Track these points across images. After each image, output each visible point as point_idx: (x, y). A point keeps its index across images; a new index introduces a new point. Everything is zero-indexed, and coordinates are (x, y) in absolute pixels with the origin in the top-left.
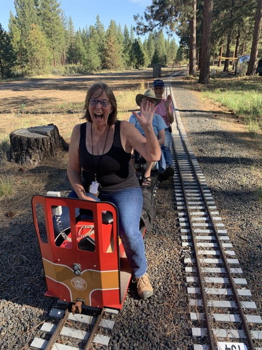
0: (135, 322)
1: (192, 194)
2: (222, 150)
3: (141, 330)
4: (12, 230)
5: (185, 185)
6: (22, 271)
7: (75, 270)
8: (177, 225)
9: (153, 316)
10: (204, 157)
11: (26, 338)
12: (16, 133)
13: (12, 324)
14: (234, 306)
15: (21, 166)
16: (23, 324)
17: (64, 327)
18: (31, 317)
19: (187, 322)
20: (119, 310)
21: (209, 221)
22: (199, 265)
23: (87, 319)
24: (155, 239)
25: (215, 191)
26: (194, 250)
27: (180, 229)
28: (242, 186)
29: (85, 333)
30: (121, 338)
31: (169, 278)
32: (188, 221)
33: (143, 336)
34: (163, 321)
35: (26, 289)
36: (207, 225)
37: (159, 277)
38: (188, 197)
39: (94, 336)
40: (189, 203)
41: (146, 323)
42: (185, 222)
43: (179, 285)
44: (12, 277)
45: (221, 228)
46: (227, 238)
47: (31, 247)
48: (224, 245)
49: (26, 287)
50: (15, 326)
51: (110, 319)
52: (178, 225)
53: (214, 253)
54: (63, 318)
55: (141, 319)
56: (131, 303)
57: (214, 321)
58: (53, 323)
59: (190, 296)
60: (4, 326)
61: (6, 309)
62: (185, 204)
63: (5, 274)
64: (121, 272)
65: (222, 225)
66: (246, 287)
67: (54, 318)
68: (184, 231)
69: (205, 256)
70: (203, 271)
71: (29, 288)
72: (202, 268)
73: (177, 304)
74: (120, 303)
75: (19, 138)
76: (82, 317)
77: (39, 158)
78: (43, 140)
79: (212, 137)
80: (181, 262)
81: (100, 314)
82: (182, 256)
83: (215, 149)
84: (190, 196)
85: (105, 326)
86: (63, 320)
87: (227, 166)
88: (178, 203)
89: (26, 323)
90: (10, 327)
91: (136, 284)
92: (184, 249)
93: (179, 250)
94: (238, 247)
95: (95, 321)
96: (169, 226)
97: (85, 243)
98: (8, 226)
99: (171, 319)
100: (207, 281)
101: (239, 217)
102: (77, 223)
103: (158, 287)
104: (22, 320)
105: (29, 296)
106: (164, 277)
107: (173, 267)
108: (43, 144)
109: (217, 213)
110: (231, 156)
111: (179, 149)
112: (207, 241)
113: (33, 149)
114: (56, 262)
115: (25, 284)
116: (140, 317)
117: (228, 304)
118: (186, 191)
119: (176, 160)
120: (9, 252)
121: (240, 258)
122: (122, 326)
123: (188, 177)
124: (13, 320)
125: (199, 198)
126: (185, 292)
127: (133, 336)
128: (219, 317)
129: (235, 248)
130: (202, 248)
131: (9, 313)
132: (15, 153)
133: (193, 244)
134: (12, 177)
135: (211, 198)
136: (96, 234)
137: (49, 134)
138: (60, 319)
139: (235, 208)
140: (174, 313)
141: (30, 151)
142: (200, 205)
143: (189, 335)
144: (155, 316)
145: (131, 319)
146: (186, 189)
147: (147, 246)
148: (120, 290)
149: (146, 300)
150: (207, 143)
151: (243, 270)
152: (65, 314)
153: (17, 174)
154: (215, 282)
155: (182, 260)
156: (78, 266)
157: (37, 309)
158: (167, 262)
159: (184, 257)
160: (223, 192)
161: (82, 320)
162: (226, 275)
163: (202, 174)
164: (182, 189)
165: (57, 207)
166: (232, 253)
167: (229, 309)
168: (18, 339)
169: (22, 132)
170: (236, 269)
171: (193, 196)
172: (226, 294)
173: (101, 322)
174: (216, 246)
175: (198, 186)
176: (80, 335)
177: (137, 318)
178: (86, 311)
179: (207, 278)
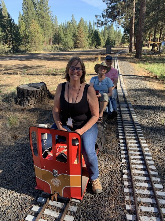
0: (90, 209)
1: (128, 128)
2: (149, 101)
3: (94, 214)
4: (16, 147)
5: (125, 123)
6: (21, 173)
7: (54, 174)
8: (118, 148)
9: (102, 206)
10: (138, 105)
11: (22, 214)
12: (21, 87)
13: (15, 205)
14: (154, 202)
15: (23, 107)
16: (21, 206)
17: (46, 209)
18: (26, 202)
19: (123, 210)
20: (80, 200)
21: (140, 146)
22: (132, 174)
23: (60, 205)
24: (104, 157)
25: (144, 127)
26: (129, 164)
27: (121, 151)
28: (161, 124)
29: (59, 213)
30: (81, 218)
31: (113, 182)
32: (126, 146)
33: (95, 218)
34: (108, 209)
35: (24, 184)
36: (138, 149)
37: (106, 181)
38: (127, 130)
39: (65, 216)
40: (127, 134)
41: (97, 210)
42: (124, 146)
43: (119, 187)
44: (15, 176)
45: (147, 151)
46: (151, 158)
47: (28, 158)
48: (149, 162)
49: (23, 183)
50: (16, 207)
51: (75, 205)
52: (119, 148)
53: (142, 167)
54: (46, 203)
55: (94, 207)
56: (88, 196)
57: (141, 211)
58: (40, 206)
59: (126, 194)
60: (9, 206)
61: (11, 196)
62: (124, 135)
63: (11, 174)
64: (82, 176)
65: (148, 149)
66: (162, 190)
67: (40, 203)
68: (123, 152)
69: (136, 169)
70: (135, 178)
71: (25, 184)
72: (134, 177)
73: (117, 199)
74: (81, 196)
75: (22, 90)
76: (57, 204)
77: (34, 103)
78: (37, 92)
79: (142, 93)
80: (121, 172)
81: (69, 202)
83: (145, 100)
84: (128, 130)
85: (71, 210)
86: (45, 205)
87: (152, 111)
88: (120, 134)
89: (23, 205)
91: (91, 184)
92: (123, 164)
93: (119, 164)
94: (158, 164)
95: (65, 207)
96: (114, 148)
97: (61, 157)
98: (14, 144)
99: (113, 208)
100: (137, 185)
101: (159, 145)
102: (56, 144)
103: (105, 187)
104: (21, 203)
105: (25, 188)
106: (109, 181)
107: (115, 175)
108: (37, 94)
109: (145, 141)
110: (155, 105)
111: (122, 99)
112: (137, 159)
113: (30, 97)
114: (42, 168)
115: (23, 181)
116: (93, 205)
117: (150, 200)
119: (119, 106)
120: (14, 160)
121: (159, 171)
122: (82, 211)
123: (126, 117)
124: (15, 203)
125: (133, 132)
126: (123, 192)
127: (89, 218)
128: (145, 209)
129: (156, 164)
130: (134, 164)
131: (13, 198)
132: (20, 99)
133: (129, 161)
134: (17, 114)
135: (141, 132)
136: (68, 152)
137: (41, 88)
138: (44, 204)
139: (157, 139)
140: (115, 204)
141: (29, 98)
142: (134, 136)
143: (124, 219)
145: (88, 207)
146: (125, 125)
147: (99, 160)
148: (81, 188)
149: (98, 195)
150: (139, 96)
151: (161, 179)
152: (47, 201)
153: (20, 112)
154: (142, 186)
155: (121, 171)
156: (56, 171)
157: (30, 197)
158: (112, 172)
159: (123, 169)
160: (149, 128)
161: (57, 205)
162: (149, 181)
163: (136, 116)
164: (123, 125)
165: (44, 134)
166: (154, 168)
167: (151, 204)
168: (18, 215)
169: (24, 86)
170: (156, 178)
171: (130, 130)
172: (149, 194)
173: (69, 207)
174: (144, 162)
175: (133, 124)
176: (56, 215)
177: (92, 206)
178: (60, 200)
179: (137, 183)
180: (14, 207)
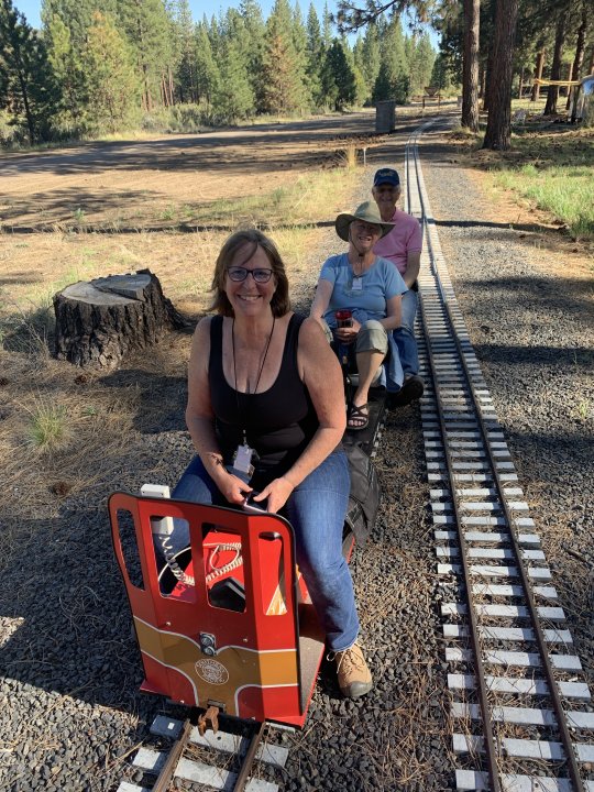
0: (333, 751)
1: (461, 443)
2: (534, 327)
3: (344, 771)
4: (66, 526)
5: (448, 420)
6: (90, 627)
7: (203, 647)
8: (426, 521)
9: (371, 740)
10: (494, 347)
11: (103, 781)
12: (69, 294)
13: (74, 748)
14: (551, 721)
15: (81, 372)
16: (96, 749)
17: (182, 760)
18: (113, 734)
19: (445, 755)
20: (298, 728)
21: (501, 512)
22: (475, 620)
23: (229, 742)
24: (375, 556)
25: (516, 435)
26: (465, 582)
27: (434, 530)
28: (578, 421)
29: (225, 773)
30: (303, 787)
31: (408, 650)
32: (451, 512)
33: (349, 784)
34: (392, 751)
35: (101, 669)
36: (494, 521)
37: (385, 647)
38: (454, 449)
39: (246, 781)
40: (456, 465)
41: (357, 755)
42: (445, 512)
43: (429, 667)
44: (70, 638)
45: (528, 530)
46: (538, 555)
47: (108, 569)
48: (532, 573)
49: (99, 665)
50: (80, 754)
51: (280, 743)
52: (429, 521)
53: (508, 590)
54: (179, 739)
55: (346, 744)
56: (323, 707)
57: (505, 755)
58: (159, 749)
59: (451, 693)
60: (57, 753)
61: (59, 714)
62: (446, 470)
63: (55, 632)
64: (301, 639)
65: (530, 522)
66: (579, 676)
67: (161, 738)
68: (442, 535)
69: (489, 598)
70: (483, 636)
71: (106, 667)
72: (481, 628)
73: (424, 713)
74: (301, 714)
75: (74, 306)
76: (219, 738)
77: (119, 352)
78: (127, 311)
79: (511, 295)
80: (435, 611)
81: (258, 733)
82: (438, 597)
83: (519, 326)
84: (459, 449)
85: (268, 759)
86: (178, 745)
87: (545, 369)
88: (431, 466)
89: (102, 748)
90: (70, 754)
91: (335, 664)
92: (442, 580)
93: (430, 581)
94: (564, 577)
95: (248, 747)
96: (409, 522)
98: (57, 515)
99: (410, 747)
100: (491, 660)
101: (569, 501)
103: (383, 669)
104: (94, 739)
105: (107, 684)
106: (395, 646)
107: (415, 623)
108: (128, 319)
109: (518, 491)
110: (555, 345)
111: (435, 326)
112: (493, 560)
113: (105, 332)
114: (163, 627)
115: (98, 657)
116: (343, 740)
117: (535, 716)
118: (450, 434)
119: (427, 353)
120: (62, 580)
121: (569, 604)
122: (305, 760)
123: (452, 399)
124: (75, 739)
125: (478, 454)
126: (442, 685)
127: (329, 784)
128: (518, 748)
129: (558, 580)
130: (482, 579)
131: (67, 723)
132: (67, 340)
133: (462, 569)
134: (62, 398)
135: (507, 453)
136: (247, 566)
137: (140, 296)
138: (173, 741)
139: (561, 479)
140: (418, 732)
141: (100, 336)
142: (481, 471)
143: (449, 786)
144: (375, 738)
145: (323, 745)
146: (448, 430)
147: (359, 570)
148: (299, 687)
149: (357, 701)
150: (499, 310)
151: (574, 634)
152: (183, 731)
153: (71, 391)
154: (510, 664)
155: (437, 608)
156: (210, 637)
157: (125, 716)
158: (404, 612)
159: (442, 600)
160: (534, 438)
161: (218, 745)
162: (533, 646)
163: (486, 392)
164: (439, 429)
166: (549, 592)
167: (539, 728)
168: (87, 781)
169: (79, 292)
170: (560, 631)
171: (466, 449)
172: (534, 691)
173: (260, 749)
174: (515, 574)
175: (476, 422)
176: (215, 777)
177: (337, 742)
178: (227, 724)
179: (492, 652)
180: (72, 757)
